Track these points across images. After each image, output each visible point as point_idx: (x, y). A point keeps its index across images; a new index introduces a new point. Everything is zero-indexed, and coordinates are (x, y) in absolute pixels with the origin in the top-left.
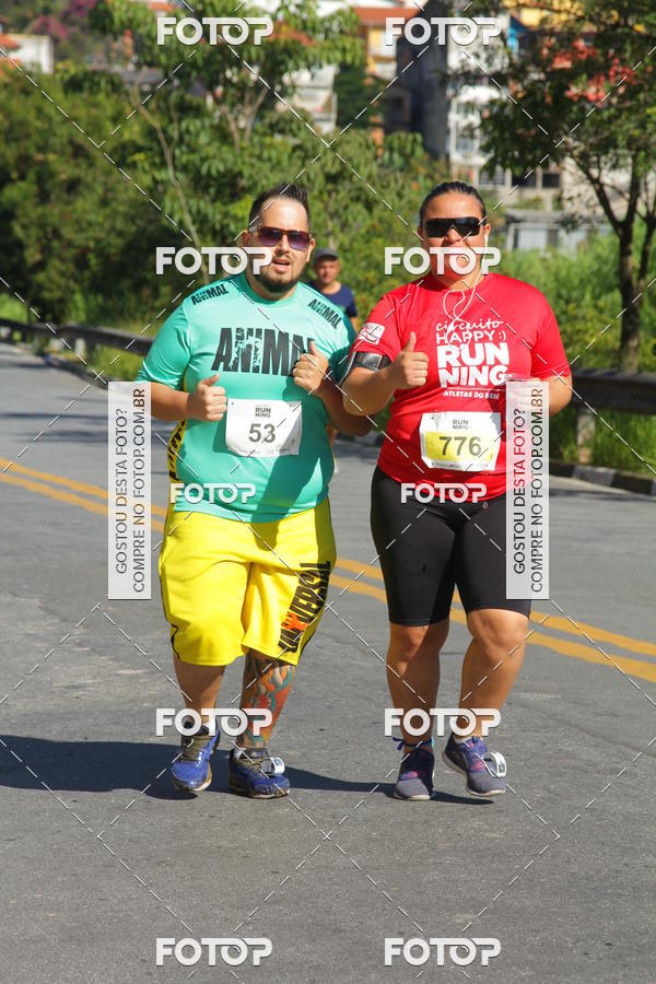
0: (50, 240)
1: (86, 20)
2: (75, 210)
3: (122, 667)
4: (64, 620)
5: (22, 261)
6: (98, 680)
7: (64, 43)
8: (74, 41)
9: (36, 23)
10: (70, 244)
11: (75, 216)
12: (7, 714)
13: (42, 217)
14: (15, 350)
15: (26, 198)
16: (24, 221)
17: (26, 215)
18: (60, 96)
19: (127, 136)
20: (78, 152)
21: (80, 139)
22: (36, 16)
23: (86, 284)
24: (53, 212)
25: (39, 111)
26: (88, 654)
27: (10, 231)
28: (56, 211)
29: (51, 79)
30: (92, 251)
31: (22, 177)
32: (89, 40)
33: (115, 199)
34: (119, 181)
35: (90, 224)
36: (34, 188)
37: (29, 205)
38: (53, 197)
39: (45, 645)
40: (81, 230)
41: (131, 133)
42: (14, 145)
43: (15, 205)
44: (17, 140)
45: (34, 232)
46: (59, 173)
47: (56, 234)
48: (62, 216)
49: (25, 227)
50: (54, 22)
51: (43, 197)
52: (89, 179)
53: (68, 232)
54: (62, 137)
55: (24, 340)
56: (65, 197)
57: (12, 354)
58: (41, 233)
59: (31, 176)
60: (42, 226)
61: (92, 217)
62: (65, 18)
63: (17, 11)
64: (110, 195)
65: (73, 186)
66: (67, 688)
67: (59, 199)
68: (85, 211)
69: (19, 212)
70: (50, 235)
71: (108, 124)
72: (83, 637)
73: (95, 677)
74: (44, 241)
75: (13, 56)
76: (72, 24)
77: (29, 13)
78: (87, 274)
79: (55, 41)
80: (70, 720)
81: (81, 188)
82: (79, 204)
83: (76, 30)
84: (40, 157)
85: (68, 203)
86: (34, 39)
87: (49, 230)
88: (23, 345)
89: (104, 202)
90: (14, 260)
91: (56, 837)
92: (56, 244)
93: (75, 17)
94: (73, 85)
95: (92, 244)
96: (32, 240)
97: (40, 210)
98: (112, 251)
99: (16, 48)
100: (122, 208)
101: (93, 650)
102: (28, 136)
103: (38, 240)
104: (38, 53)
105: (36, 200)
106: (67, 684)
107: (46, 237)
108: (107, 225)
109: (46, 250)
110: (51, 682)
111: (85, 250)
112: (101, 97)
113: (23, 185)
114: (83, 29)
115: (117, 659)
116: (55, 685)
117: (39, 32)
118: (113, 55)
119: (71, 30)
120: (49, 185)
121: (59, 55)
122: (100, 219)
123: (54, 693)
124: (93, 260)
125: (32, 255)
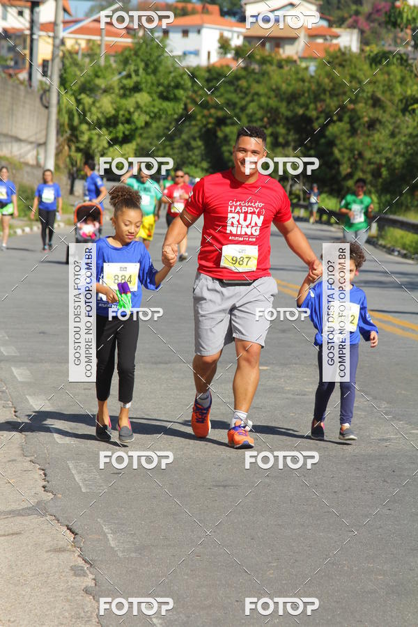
0: (356, 160)
1: (383, 18)
2: (374, 140)
3: (413, 429)
4: (375, 398)
5: (339, 172)
6: (399, 436)
7: (368, 33)
8: (374, 32)
9: (350, 21)
10: (370, 163)
11: (373, 144)
12: (343, 455)
13: (352, 144)
14: (332, 229)
15: (342, 133)
16: (341, 147)
17: (342, 143)
18: (366, 67)
19: (409, 92)
20: (376, 103)
21: (379, 95)
22: (351, 16)
23: (379, 187)
24: (359, 141)
25: (353, 77)
26: (391, 420)
27: (332, 154)
28: (361, 141)
29: (358, 57)
30: (384, 166)
31: (340, 120)
32: (383, 31)
33: (399, 133)
34: (403, 122)
35: (383, 148)
36: (348, 126)
37: (344, 137)
38: (359, 132)
39: (363, 413)
40: (378, 152)
41: (412, 91)
42: (335, 99)
43: (336, 137)
44: (337, 95)
45: (347, 154)
46: (363, 117)
47: (361, 155)
48: (365, 144)
49: (341, 151)
50: (362, 19)
51: (353, 132)
52: (384, 120)
53: (368, 154)
54: (368, 92)
55: (337, 223)
56: (366, 131)
57: (331, 231)
58: (351, 156)
59: (346, 119)
60: (352, 150)
61: (385, 145)
62: (369, 17)
63: (339, 13)
64: (397, 130)
65: (372, 125)
66: (379, 440)
67: (362, 133)
68: (379, 141)
69: (338, 142)
70: (356, 157)
71: (398, 85)
72: (387, 409)
73: (396, 434)
74: (353, 160)
75: (335, 41)
76: (373, 21)
77: (346, 15)
78: (380, 180)
79: (362, 32)
80: (383, 459)
81: (378, 126)
82: (377, 136)
83: (376, 25)
84: (351, 106)
85: (368, 136)
86: (348, 30)
87: (356, 152)
88: (337, 226)
89: (393, 135)
90: (334, 172)
91: (380, 530)
92: (360, 162)
93: (375, 16)
94: (376, 60)
95: (384, 162)
96: (346, 159)
97: (351, 140)
98: (397, 166)
99: (337, 36)
100: (403, 139)
101: (394, 417)
102: (344, 93)
103: (349, 159)
104: (351, 41)
105: (348, 134)
106: (379, 438)
107: (354, 157)
108: (394, 150)
109: (354, 166)
110: (369, 436)
111: (380, 166)
112: (393, 68)
113: (341, 124)
114: (380, 24)
115: (410, 423)
116: (372, 438)
117: (352, 27)
118: (399, 41)
119: (372, 25)
120: (356, 124)
121: (364, 42)
122: (390, 146)
123: (371, 443)
124: (384, 172)
125: (345, 169)
